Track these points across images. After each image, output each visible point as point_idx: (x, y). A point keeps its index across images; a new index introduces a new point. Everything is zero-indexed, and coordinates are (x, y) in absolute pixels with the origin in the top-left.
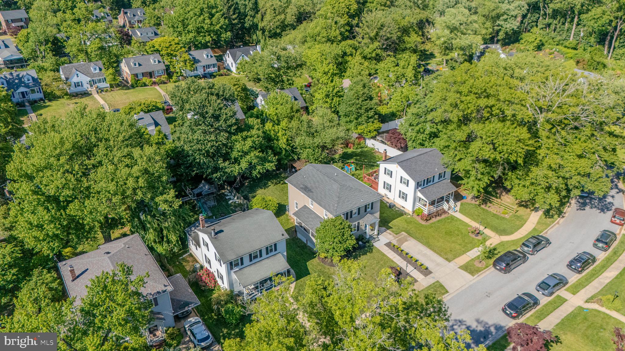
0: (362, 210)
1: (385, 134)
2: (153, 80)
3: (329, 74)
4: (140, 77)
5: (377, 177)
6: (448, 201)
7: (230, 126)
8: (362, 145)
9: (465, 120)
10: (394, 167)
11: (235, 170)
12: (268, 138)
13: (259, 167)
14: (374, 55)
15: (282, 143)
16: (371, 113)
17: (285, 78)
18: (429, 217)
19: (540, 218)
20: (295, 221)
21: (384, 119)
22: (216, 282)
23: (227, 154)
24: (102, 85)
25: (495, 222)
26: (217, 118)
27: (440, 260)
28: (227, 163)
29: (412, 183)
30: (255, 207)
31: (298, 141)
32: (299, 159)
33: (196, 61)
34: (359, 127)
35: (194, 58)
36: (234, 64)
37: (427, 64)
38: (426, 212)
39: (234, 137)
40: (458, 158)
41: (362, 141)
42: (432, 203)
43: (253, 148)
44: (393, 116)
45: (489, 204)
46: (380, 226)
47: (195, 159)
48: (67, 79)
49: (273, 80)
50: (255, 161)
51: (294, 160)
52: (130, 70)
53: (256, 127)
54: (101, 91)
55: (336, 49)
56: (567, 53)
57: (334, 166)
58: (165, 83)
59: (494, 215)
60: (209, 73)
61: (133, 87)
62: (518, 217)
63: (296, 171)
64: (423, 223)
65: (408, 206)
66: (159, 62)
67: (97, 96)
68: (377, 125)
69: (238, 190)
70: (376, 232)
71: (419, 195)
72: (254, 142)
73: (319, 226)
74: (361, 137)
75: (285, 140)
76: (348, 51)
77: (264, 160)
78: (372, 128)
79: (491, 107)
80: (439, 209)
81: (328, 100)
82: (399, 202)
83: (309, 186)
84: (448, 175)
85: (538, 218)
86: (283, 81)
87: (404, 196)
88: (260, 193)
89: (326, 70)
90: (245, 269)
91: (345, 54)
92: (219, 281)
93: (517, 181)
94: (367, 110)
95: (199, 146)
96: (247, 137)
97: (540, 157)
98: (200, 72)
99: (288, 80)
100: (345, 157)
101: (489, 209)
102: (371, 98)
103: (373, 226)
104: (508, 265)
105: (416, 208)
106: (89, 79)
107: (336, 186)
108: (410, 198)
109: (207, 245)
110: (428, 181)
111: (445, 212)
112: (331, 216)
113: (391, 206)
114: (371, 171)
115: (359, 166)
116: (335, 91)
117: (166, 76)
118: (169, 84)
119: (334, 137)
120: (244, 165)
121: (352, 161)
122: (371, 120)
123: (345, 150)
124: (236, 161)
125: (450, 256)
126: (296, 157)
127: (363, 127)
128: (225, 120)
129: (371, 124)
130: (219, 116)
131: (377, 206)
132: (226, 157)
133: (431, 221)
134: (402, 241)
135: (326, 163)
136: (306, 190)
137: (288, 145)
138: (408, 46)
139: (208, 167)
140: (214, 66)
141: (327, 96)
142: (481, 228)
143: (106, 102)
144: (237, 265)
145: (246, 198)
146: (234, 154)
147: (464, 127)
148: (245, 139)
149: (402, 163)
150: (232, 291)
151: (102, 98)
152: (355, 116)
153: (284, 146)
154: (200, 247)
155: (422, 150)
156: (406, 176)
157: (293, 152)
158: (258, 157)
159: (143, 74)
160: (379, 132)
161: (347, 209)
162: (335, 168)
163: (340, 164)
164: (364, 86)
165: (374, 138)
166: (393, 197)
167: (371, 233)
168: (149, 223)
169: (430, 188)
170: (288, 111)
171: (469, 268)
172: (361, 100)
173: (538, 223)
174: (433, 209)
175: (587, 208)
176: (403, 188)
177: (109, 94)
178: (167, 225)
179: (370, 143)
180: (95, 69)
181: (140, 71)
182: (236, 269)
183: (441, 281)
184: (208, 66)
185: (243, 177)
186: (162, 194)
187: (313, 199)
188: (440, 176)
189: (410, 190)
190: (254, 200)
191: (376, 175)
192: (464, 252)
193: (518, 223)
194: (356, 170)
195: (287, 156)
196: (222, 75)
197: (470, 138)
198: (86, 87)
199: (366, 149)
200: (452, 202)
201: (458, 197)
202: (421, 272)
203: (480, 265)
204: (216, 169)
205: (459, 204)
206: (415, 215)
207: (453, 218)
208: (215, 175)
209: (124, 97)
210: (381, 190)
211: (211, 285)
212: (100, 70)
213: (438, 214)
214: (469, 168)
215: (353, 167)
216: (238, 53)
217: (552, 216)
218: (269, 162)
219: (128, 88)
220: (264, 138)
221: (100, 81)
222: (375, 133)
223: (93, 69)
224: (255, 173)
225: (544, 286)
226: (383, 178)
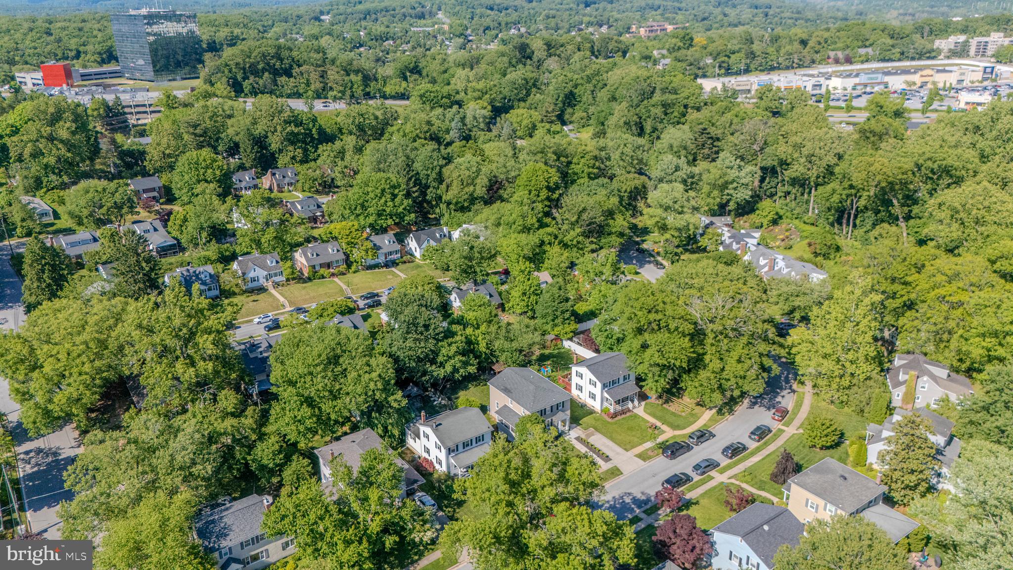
0: (555, 409)
1: (582, 336)
2: (332, 271)
3: (526, 273)
4: (317, 268)
5: (570, 380)
6: (632, 401)
7: (438, 334)
8: (559, 346)
9: (640, 331)
10: (583, 370)
11: (440, 373)
12: (469, 342)
13: (461, 371)
14: (575, 242)
15: (482, 347)
16: (567, 315)
17: (478, 270)
18: (615, 415)
19: (712, 416)
20: (497, 418)
21: (580, 318)
22: (434, 467)
23: (434, 358)
24: (278, 279)
25: (672, 419)
26: (426, 327)
27: (619, 450)
28: (434, 367)
29: (599, 385)
30: (460, 407)
31: (497, 344)
32: (497, 361)
33: (377, 248)
34: (556, 329)
35: (375, 245)
36: (418, 249)
37: (643, 241)
38: (612, 411)
39: (440, 344)
40: (638, 362)
41: (559, 342)
42: (618, 402)
43: (458, 353)
44: (592, 315)
45: (671, 404)
46: (571, 423)
47: (405, 364)
48: (244, 274)
49: (465, 272)
50: (458, 365)
51: (492, 363)
52: (307, 261)
53: (460, 333)
54: (277, 285)
55: (533, 239)
56: (804, 231)
57: (530, 369)
58: (344, 274)
59: (673, 414)
60: (391, 261)
61: (309, 279)
62: (692, 415)
63: (495, 374)
64: (610, 420)
65: (596, 405)
66: (338, 251)
67: (273, 291)
68: (574, 326)
69: (441, 393)
70: (567, 428)
71: (606, 395)
72: (458, 348)
73: (518, 421)
74: (558, 338)
75: (485, 345)
76: (545, 239)
77: (466, 364)
78: (568, 330)
79: (659, 321)
80: (624, 408)
81: (525, 298)
82: (590, 402)
83: (509, 387)
84: (633, 378)
85: (710, 416)
86: (475, 272)
87: (593, 396)
88: (462, 394)
89: (523, 268)
90: (460, 456)
91: (542, 243)
92: (437, 466)
93: (690, 383)
94: (563, 312)
95: (411, 353)
96: (452, 343)
97: (707, 362)
98: (381, 260)
99: (481, 271)
100: (542, 359)
101: (671, 409)
102: (567, 300)
103: (564, 421)
104: (672, 452)
105: (604, 407)
106: (266, 273)
107: (532, 387)
108: (598, 398)
109: (428, 437)
110: (614, 382)
111: (629, 411)
112: (528, 413)
113: (583, 406)
114: (566, 372)
115: (555, 368)
116: (532, 289)
117: (345, 266)
118: (348, 275)
119: (531, 342)
120: (449, 368)
121: (549, 362)
122: (568, 321)
123: (542, 352)
124: (442, 365)
125: (628, 447)
126: (494, 360)
127: (559, 328)
128: (435, 329)
129: (566, 325)
130: (429, 325)
131: (568, 405)
132: (433, 362)
133: (616, 419)
134: (589, 436)
135: (523, 366)
136: (506, 391)
137: (488, 348)
138: (614, 230)
139: (418, 371)
140: (396, 252)
141: (524, 294)
142: (659, 424)
143: (286, 298)
144: (453, 451)
145: (450, 399)
146: (440, 359)
147: (639, 337)
148: (449, 345)
149: (592, 366)
150: (449, 473)
151: (280, 294)
152: (551, 318)
153: (484, 350)
154: (419, 438)
155: (610, 354)
156: (594, 379)
157: (491, 354)
158: (461, 361)
159: (321, 266)
160: (576, 333)
161: (541, 407)
162: (532, 370)
163: (537, 367)
164: (560, 289)
165: (571, 339)
166: (583, 397)
167: (563, 429)
168: (377, 419)
169: (615, 389)
170: (488, 315)
171: (643, 456)
172: (557, 302)
173: (710, 420)
174: (619, 408)
175: (756, 407)
176: (592, 388)
177: (285, 288)
178: (391, 421)
179: (567, 344)
180: (272, 262)
181: (318, 261)
182: (452, 454)
183: (618, 466)
184: (391, 253)
185: (446, 379)
186: (393, 394)
187: (512, 398)
188: (625, 379)
189: (597, 390)
190: (459, 400)
191: (568, 376)
192: (641, 444)
193: (692, 420)
194: (552, 371)
195: (487, 358)
196: (405, 262)
197: (645, 346)
198: (262, 281)
199: (563, 350)
200: (636, 402)
201: (643, 397)
202: (603, 460)
203: (652, 454)
204: (425, 373)
205: (643, 403)
206: (603, 414)
207: (636, 416)
208: (424, 378)
209: (303, 292)
210: (575, 392)
211: (431, 470)
212: (277, 262)
213: (623, 412)
214: (646, 371)
215: (549, 369)
216: (423, 237)
217: (724, 414)
218: (471, 365)
219: (305, 282)
220: (466, 343)
221: (276, 275)
222: (571, 334)
223: (270, 262)
224: (457, 376)
225: (697, 467)
226: (575, 380)
